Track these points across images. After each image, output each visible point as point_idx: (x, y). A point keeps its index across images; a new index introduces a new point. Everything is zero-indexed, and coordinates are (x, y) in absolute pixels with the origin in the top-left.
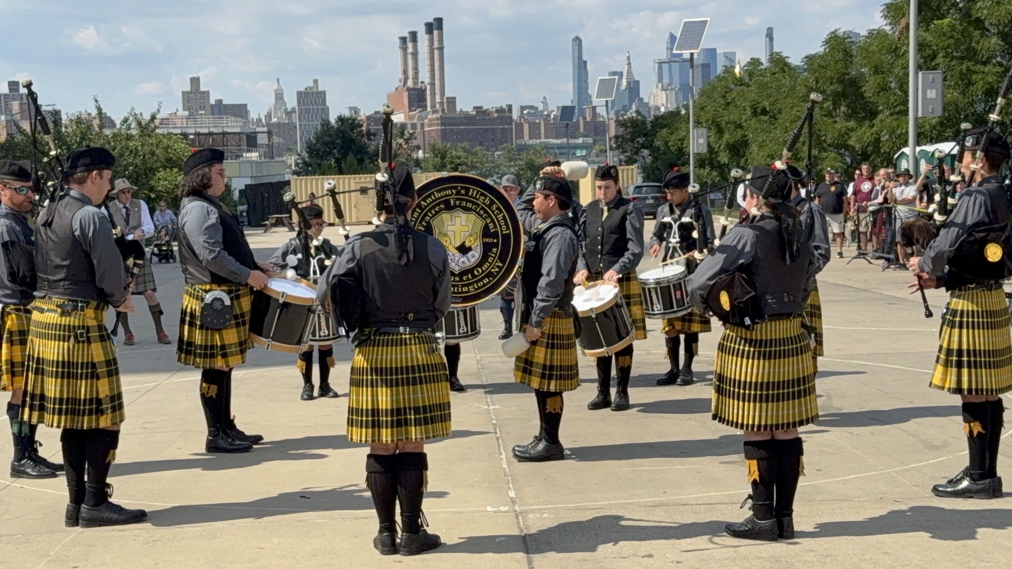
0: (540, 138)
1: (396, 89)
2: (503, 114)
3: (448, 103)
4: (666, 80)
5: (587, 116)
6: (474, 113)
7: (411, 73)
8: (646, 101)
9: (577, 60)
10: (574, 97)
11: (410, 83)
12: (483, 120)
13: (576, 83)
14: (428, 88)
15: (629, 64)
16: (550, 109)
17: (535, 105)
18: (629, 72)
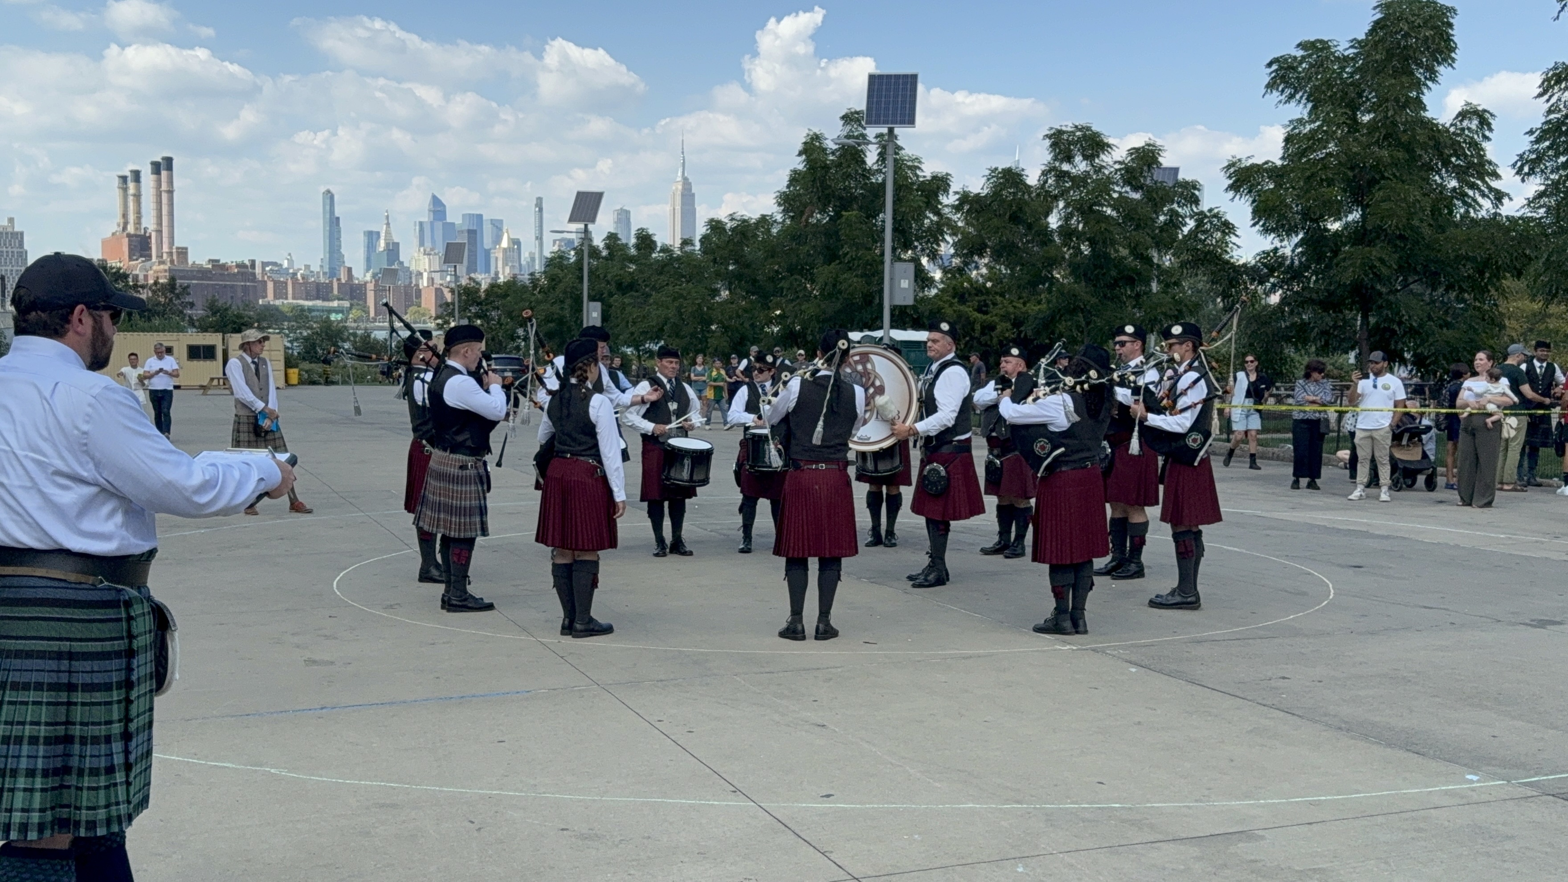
0: (286, 298)
1: (113, 234)
2: (245, 270)
3: (178, 253)
4: (428, 245)
5: (342, 277)
6: (210, 266)
7: (132, 217)
8: (406, 265)
9: (328, 216)
10: (325, 256)
11: (131, 229)
12: (221, 275)
13: (328, 241)
14: (154, 235)
15: (388, 224)
16: (296, 267)
17: (279, 262)
18: (388, 233)
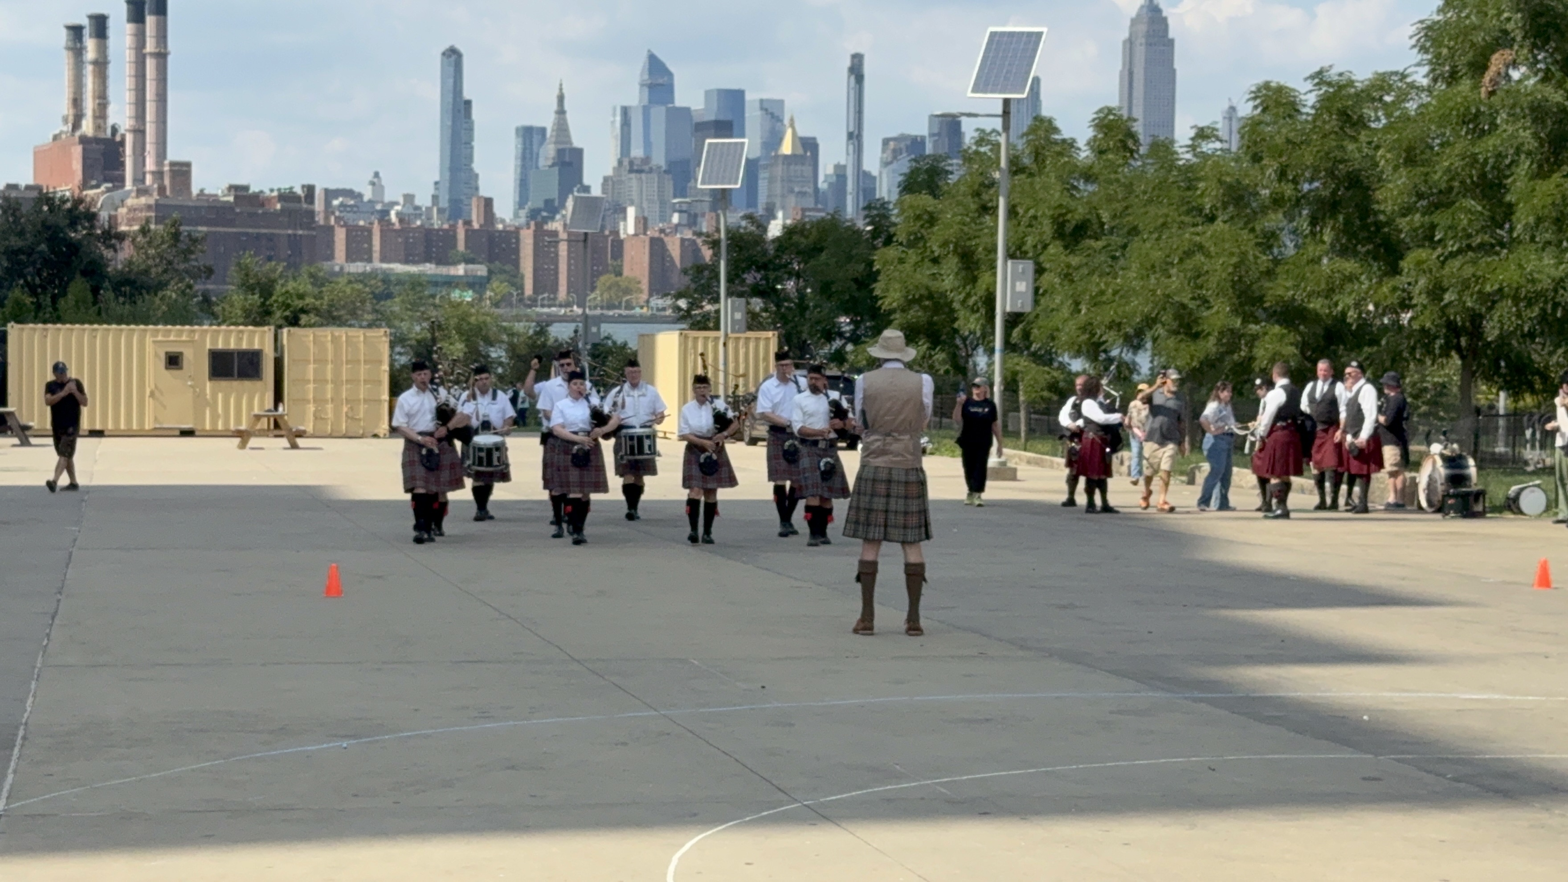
0: (370, 260)
1: (56, 137)
2: (295, 205)
3: (174, 173)
5: (474, 217)
6: (231, 199)
7: (89, 105)
9: (450, 98)
11: (87, 127)
12: (251, 214)
13: (447, 148)
14: (129, 139)
15: (561, 112)
16: (387, 199)
17: (357, 189)
18: (560, 129)
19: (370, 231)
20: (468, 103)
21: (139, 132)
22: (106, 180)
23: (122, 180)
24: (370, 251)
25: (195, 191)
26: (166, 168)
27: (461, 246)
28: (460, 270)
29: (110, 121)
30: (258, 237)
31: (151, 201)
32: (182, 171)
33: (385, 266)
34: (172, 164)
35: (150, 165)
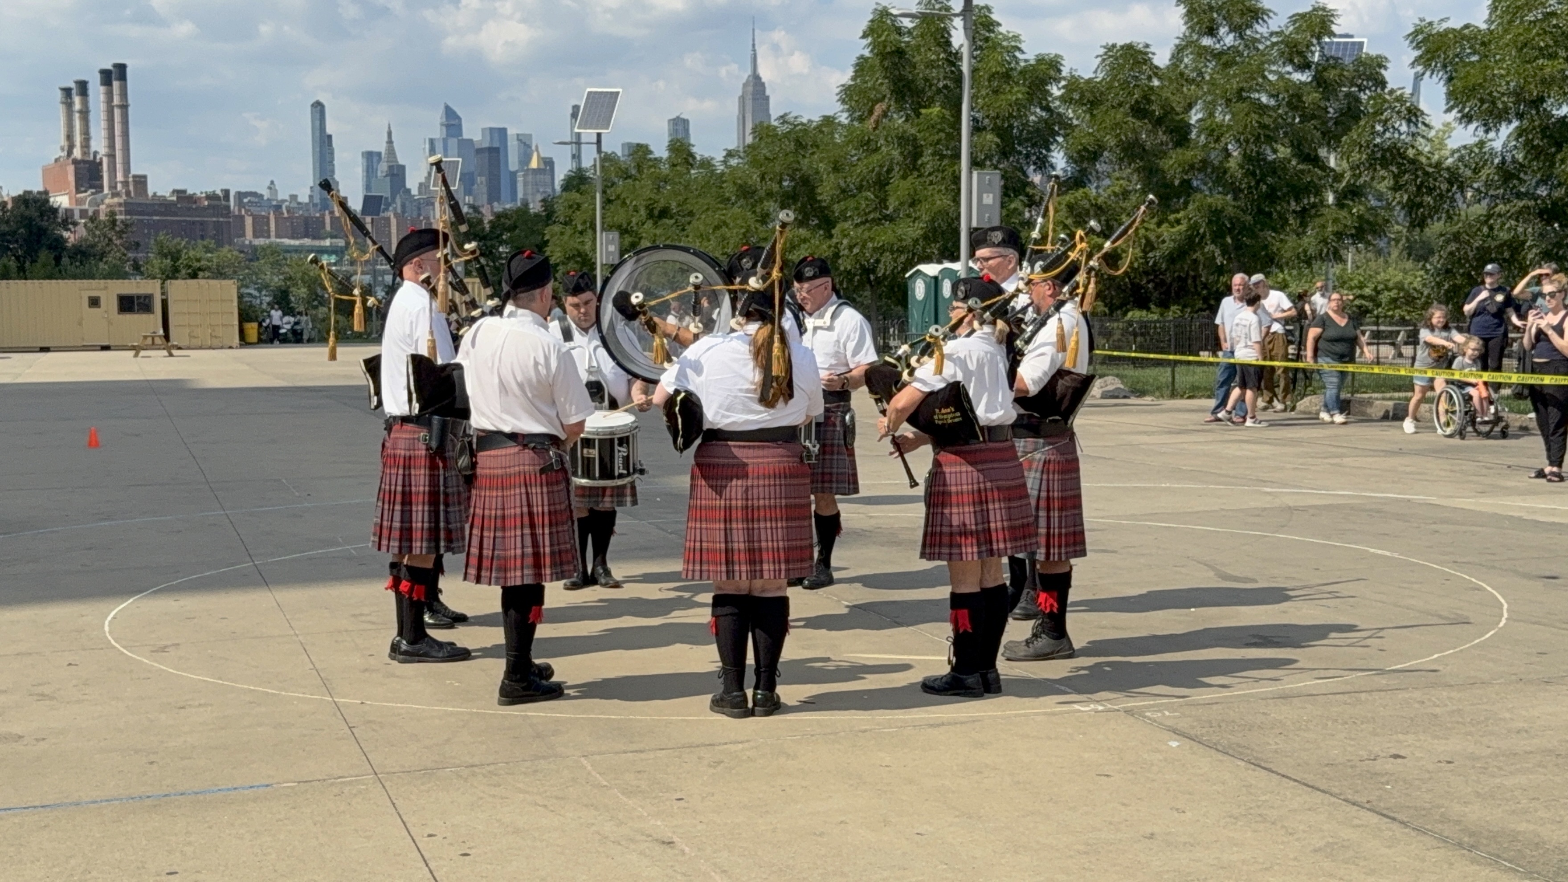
1: (56, 160)
2: (217, 202)
3: (136, 183)
6: (174, 198)
7: (78, 139)
8: (414, 192)
9: (318, 134)
11: (77, 153)
12: (189, 209)
14: (105, 161)
15: (390, 143)
16: (279, 198)
17: (259, 192)
18: (390, 153)
19: (268, 218)
20: (330, 137)
21: (112, 156)
22: (91, 187)
23: (101, 187)
24: (269, 231)
25: (150, 193)
26: (131, 179)
27: (328, 227)
28: (327, 243)
29: (93, 149)
30: (194, 223)
31: (121, 201)
32: (141, 181)
33: (278, 240)
34: (134, 176)
35: (120, 177)
